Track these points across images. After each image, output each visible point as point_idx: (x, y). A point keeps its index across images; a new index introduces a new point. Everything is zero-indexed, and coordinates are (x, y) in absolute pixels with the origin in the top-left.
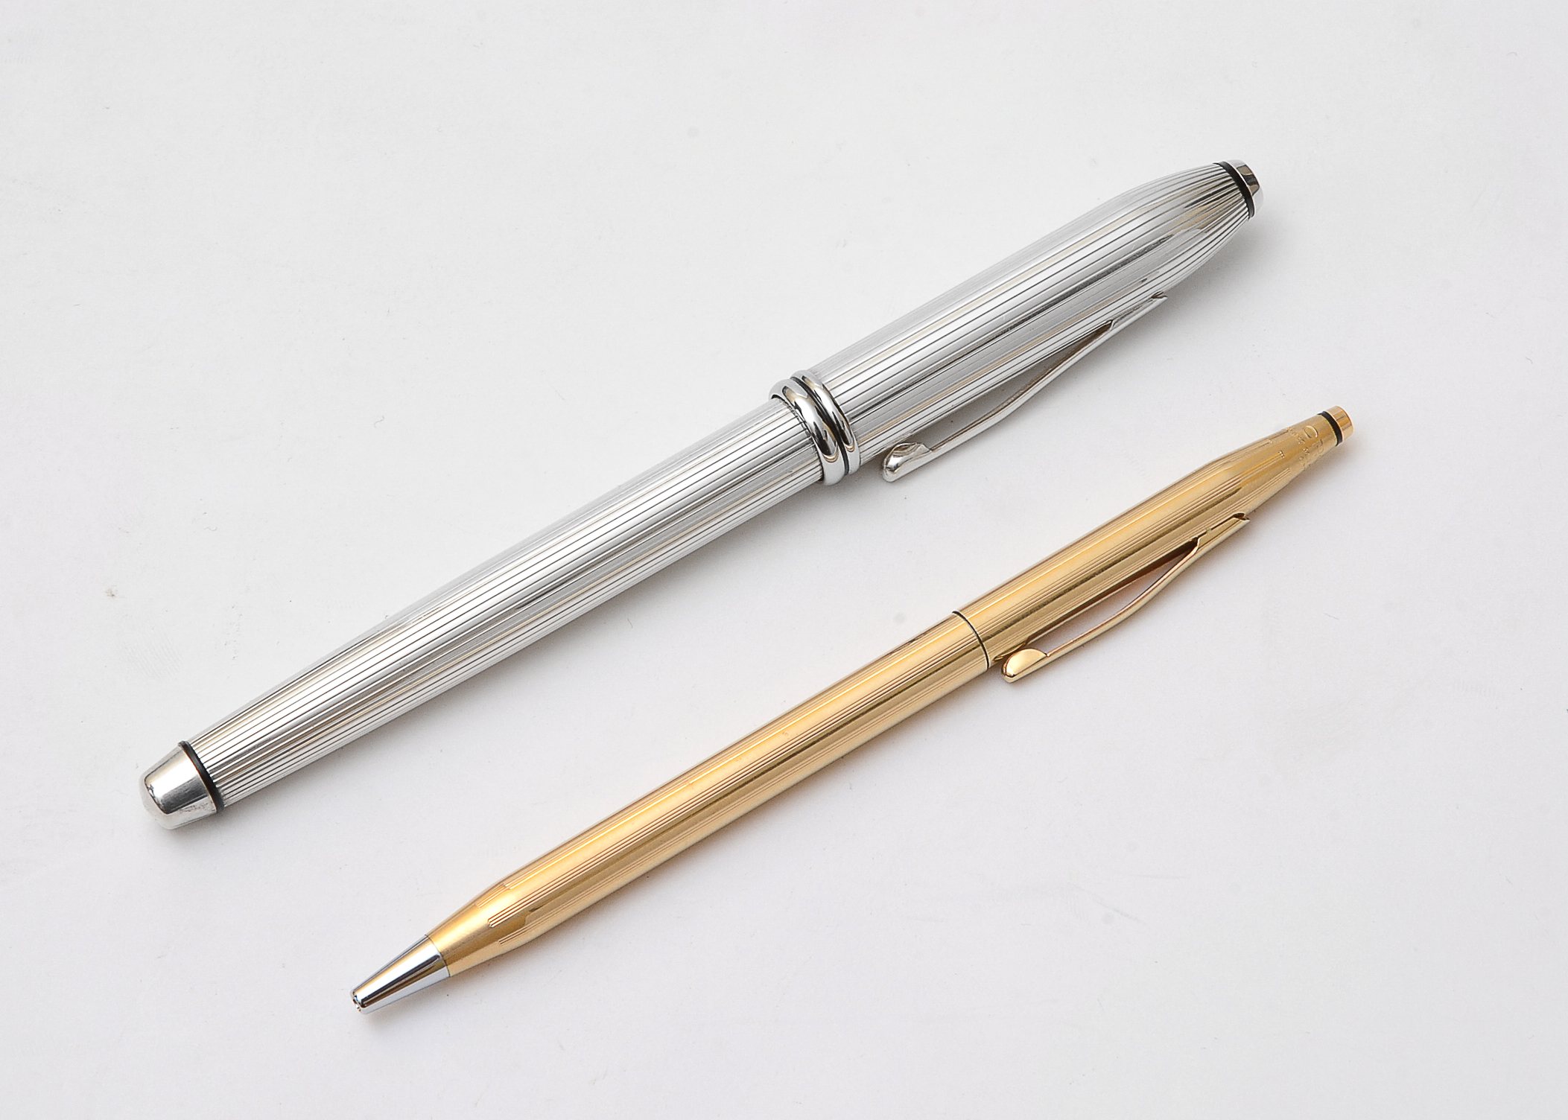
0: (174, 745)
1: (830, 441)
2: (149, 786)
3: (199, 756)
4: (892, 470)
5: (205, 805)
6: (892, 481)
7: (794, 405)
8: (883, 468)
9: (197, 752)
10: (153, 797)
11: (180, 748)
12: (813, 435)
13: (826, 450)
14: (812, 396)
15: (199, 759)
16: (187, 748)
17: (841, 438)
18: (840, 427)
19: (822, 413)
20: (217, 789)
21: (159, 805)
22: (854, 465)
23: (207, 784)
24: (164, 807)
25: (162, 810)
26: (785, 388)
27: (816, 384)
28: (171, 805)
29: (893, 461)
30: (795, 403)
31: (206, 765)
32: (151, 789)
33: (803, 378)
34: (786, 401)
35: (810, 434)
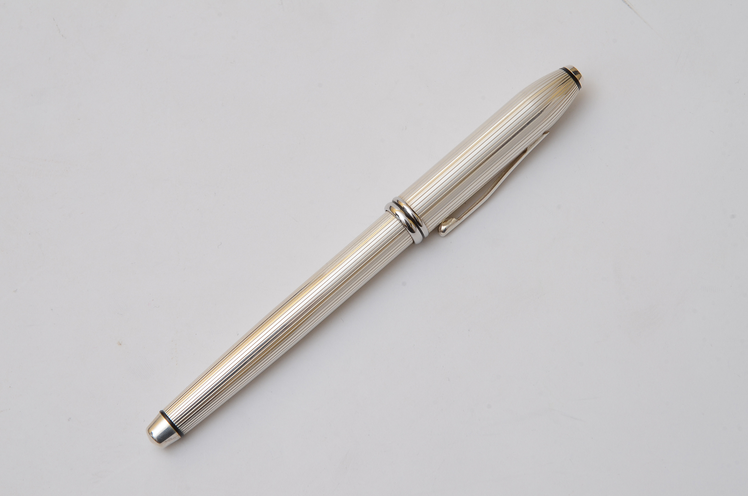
0: (158, 413)
1: (413, 226)
2: (150, 433)
3: (169, 417)
4: (444, 231)
5: (176, 436)
6: (444, 236)
7: (395, 214)
8: (439, 231)
9: (168, 415)
10: (153, 438)
11: (160, 414)
12: (405, 226)
13: (412, 231)
14: (402, 209)
15: (169, 419)
16: (163, 414)
17: (418, 224)
18: (416, 220)
19: (407, 215)
20: (179, 430)
21: (155, 440)
22: (426, 234)
23: (174, 428)
24: (158, 440)
25: (157, 442)
26: (391, 207)
27: (403, 203)
28: (161, 439)
29: (443, 228)
30: (396, 213)
31: (172, 421)
32: (152, 433)
33: (398, 201)
34: (392, 213)
35: (404, 226)
